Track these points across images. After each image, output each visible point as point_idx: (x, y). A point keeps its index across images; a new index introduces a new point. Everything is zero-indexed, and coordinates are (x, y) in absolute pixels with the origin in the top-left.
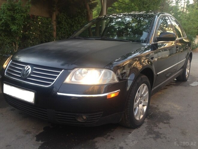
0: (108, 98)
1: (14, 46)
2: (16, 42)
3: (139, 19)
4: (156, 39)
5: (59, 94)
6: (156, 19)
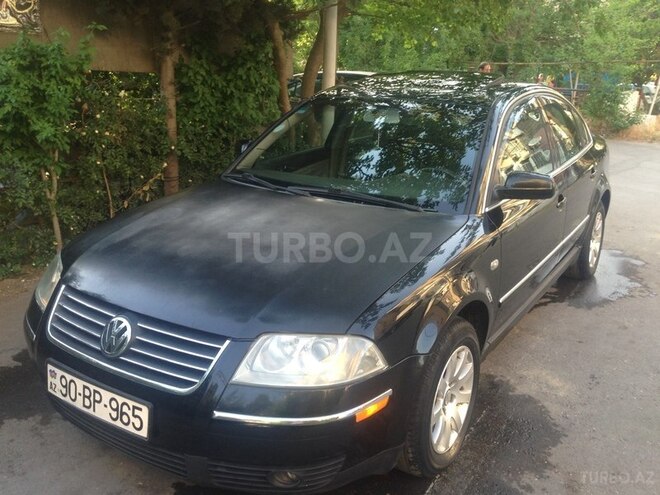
0: (358, 421)
2: (52, 169)
5: (217, 414)
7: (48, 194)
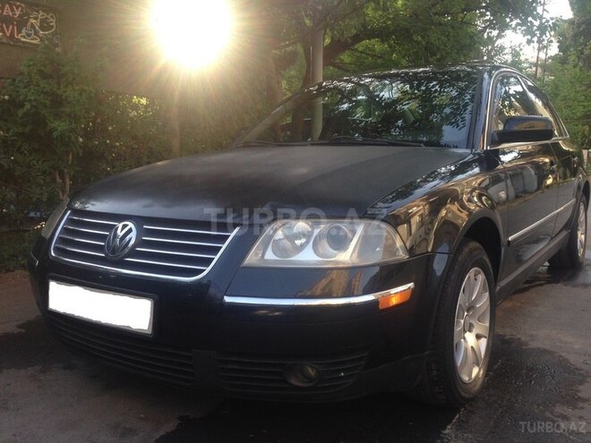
0: (381, 307)
1: (59, 180)
2: (66, 171)
3: (427, 88)
4: (496, 138)
5: (228, 299)
6: (485, 83)
7: (61, 194)
